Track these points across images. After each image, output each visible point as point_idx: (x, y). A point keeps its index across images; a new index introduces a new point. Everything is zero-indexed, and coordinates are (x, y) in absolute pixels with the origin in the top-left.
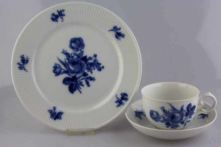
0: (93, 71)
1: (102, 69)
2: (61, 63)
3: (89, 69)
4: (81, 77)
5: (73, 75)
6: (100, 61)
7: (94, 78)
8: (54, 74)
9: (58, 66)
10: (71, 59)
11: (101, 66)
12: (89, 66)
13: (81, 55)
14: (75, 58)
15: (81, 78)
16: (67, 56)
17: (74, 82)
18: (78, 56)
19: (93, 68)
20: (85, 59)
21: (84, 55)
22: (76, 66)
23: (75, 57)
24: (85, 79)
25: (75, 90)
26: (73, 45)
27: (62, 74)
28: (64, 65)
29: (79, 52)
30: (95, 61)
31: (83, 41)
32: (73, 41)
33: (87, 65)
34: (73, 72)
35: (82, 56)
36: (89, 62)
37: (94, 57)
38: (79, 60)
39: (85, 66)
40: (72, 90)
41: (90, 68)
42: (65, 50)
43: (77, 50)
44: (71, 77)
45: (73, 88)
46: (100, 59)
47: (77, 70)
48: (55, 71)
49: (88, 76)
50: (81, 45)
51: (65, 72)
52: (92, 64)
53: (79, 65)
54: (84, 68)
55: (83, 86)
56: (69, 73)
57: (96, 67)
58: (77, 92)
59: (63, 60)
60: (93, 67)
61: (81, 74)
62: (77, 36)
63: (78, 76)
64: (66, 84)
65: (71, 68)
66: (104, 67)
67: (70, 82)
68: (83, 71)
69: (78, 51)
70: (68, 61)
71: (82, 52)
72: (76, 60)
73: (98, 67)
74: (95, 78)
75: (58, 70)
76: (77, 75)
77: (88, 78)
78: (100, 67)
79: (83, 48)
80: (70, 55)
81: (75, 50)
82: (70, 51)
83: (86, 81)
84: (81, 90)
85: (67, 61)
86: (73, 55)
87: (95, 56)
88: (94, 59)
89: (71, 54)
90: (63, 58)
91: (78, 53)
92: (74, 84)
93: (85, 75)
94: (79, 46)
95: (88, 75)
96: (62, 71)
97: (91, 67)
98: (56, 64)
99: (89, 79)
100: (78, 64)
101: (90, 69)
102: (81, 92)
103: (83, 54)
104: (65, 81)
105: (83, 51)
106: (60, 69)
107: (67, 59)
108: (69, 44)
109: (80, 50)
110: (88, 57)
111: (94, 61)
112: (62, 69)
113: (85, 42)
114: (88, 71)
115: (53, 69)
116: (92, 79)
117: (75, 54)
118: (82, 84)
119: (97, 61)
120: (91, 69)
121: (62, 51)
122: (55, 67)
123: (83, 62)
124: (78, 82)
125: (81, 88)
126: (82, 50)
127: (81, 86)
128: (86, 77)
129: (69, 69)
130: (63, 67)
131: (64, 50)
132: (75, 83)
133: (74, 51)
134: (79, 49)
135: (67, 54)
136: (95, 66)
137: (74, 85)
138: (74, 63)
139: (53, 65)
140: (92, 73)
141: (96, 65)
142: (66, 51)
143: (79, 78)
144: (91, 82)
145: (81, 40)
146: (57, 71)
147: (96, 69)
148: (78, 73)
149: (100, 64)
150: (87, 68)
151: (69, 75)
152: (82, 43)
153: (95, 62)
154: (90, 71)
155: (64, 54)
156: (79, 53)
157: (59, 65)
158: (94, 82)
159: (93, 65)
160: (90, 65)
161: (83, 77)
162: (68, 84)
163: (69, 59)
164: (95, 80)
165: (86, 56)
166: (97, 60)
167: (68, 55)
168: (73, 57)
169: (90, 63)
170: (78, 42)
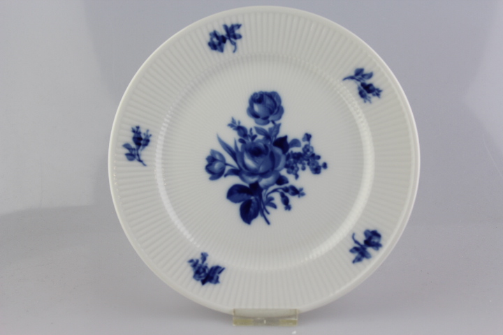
0: (300, 173)
1: (323, 171)
2: (226, 150)
3: (291, 168)
4: (272, 185)
5: (253, 180)
6: (317, 151)
7: (301, 189)
8: (208, 176)
9: (217, 157)
10: (249, 141)
11: (321, 162)
12: (292, 160)
13: (274, 133)
14: (259, 141)
15: (271, 189)
16: (240, 134)
17: (252, 198)
18: (267, 136)
19: (300, 166)
20: (283, 143)
21: (281, 134)
22: (260, 160)
23: (260, 137)
24: (281, 191)
25: (255, 216)
26: (257, 108)
27: (226, 176)
28: (234, 154)
29: (271, 125)
30: (307, 149)
31: (280, 100)
32: (258, 99)
33: (288, 158)
34: (253, 173)
35: (275, 136)
36: (292, 152)
37: (304, 139)
38: (268, 146)
39: (283, 161)
40: (247, 215)
41: (294, 165)
42: (237, 119)
43: (266, 120)
44: (247, 185)
45: (252, 210)
46: (318, 146)
47: (261, 169)
48: (210, 168)
49: (287, 185)
50: (276, 111)
51: (235, 172)
52: (298, 157)
53: (268, 157)
54: (278, 164)
55: (274, 206)
56: (244, 176)
57: (308, 164)
58: (259, 221)
59: (231, 144)
60: (301, 163)
61: (271, 179)
62: (268, 88)
63: (263, 182)
64: (235, 201)
65: (249, 162)
66: (328, 165)
67: (245, 196)
68: (277, 172)
69: (268, 122)
70: (242, 147)
71: (277, 127)
72: (261, 145)
73: (313, 164)
74: (304, 191)
75: (217, 166)
76: (261, 180)
77: (286, 190)
78: (318, 163)
79: (280, 118)
80: (249, 133)
81: (260, 120)
82: (249, 123)
83: (283, 196)
84: (268, 217)
85: (239, 145)
86: (254, 132)
87: (308, 137)
88: (303, 144)
89: (251, 130)
90: (232, 138)
91: (267, 127)
92: (254, 201)
93: (281, 180)
94: (271, 112)
95: (287, 182)
96: (228, 168)
97: (295, 163)
98: (213, 152)
99: (291, 191)
100: (266, 154)
101: (293, 168)
102: (268, 222)
103: (278, 132)
104: (233, 193)
105: (279, 125)
106: (222, 164)
107: (241, 141)
108: (246, 105)
109: (273, 122)
110: (289, 140)
111: (303, 149)
112: (226, 164)
113: (285, 103)
114: (289, 172)
115: (205, 163)
116: (296, 192)
117: (259, 130)
118: (273, 202)
119: (311, 150)
120: (296, 169)
121: (229, 121)
122: (212, 160)
123: (278, 151)
124: (264, 198)
125: (268, 213)
126: (277, 122)
127: (269, 208)
128: (283, 186)
129: (245, 165)
130: (229, 160)
131: (233, 121)
132: (256, 199)
133: (257, 123)
134: (271, 118)
135: (240, 129)
136: (306, 162)
137: (252, 205)
138: (255, 152)
139: (207, 153)
140: (297, 177)
141: (308, 160)
142: (239, 122)
143: (267, 187)
144: (293, 200)
145: (275, 99)
146: (214, 168)
147: (308, 168)
148: (264, 175)
149: (319, 157)
150: (286, 166)
151: (242, 179)
152: (278, 104)
153: (305, 153)
154: (294, 172)
155: (234, 129)
156: (270, 129)
157: (221, 155)
158: (302, 199)
159: (301, 158)
160: (294, 158)
161: (276, 186)
162: (239, 202)
163: (246, 140)
164: (303, 194)
165: (285, 138)
166: (312, 148)
167: (242, 131)
168: (255, 136)
169: (295, 154)
170: (268, 101)
